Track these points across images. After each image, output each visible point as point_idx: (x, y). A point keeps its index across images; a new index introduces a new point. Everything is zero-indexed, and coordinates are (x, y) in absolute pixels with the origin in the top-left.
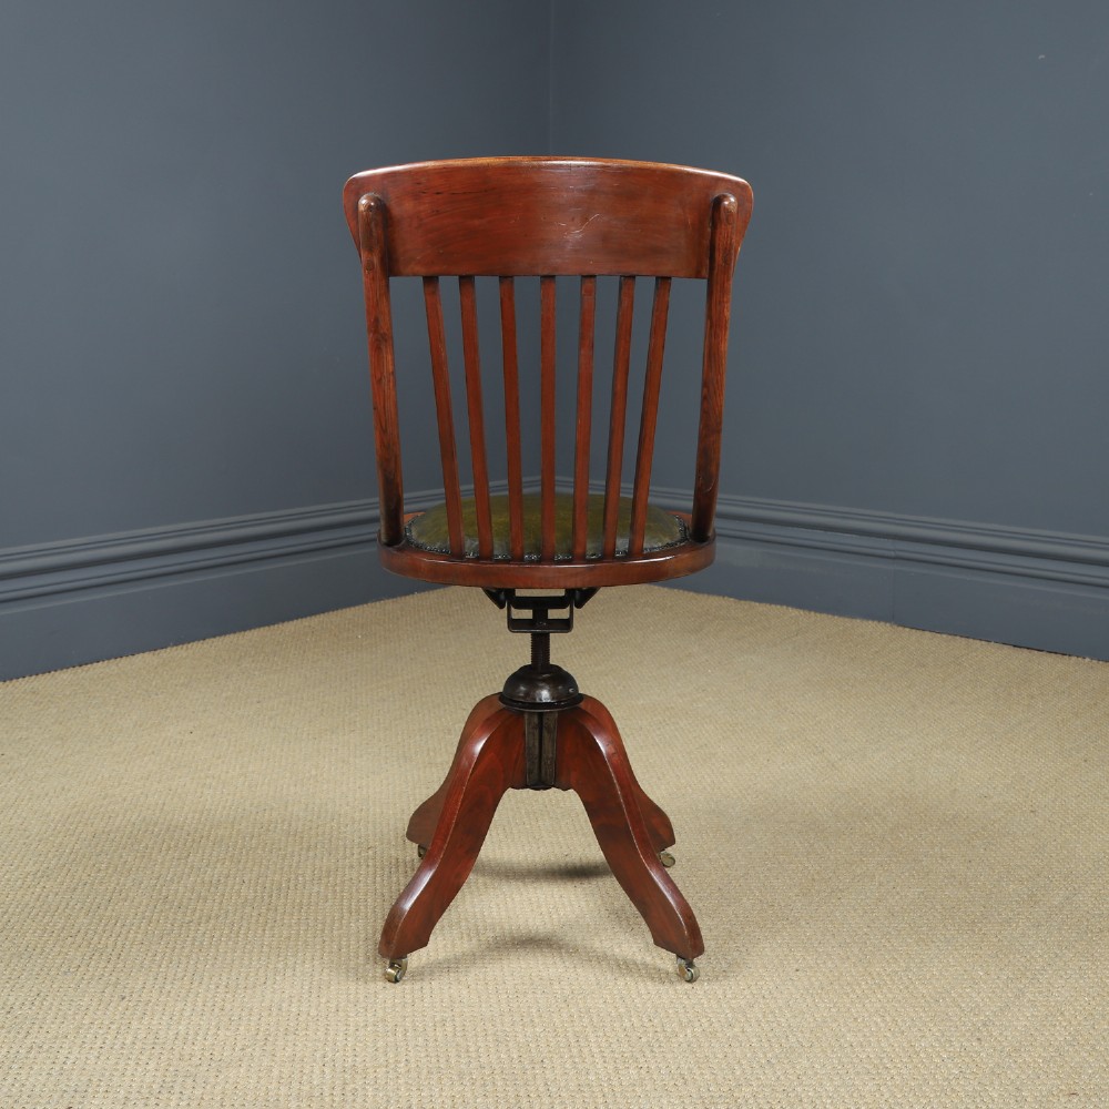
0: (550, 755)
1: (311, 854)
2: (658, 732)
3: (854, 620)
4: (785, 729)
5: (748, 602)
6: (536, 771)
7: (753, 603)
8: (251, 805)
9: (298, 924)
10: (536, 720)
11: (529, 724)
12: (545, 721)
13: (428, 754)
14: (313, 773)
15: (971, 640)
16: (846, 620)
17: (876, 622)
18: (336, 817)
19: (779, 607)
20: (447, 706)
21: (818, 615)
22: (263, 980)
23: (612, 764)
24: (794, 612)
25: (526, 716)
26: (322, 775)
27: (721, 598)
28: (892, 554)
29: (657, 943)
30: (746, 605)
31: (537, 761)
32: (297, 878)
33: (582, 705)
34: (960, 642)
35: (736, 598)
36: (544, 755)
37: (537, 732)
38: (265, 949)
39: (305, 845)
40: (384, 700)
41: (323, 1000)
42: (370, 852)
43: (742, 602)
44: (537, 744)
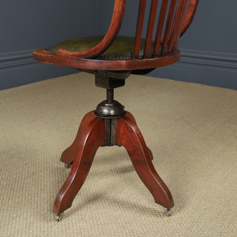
0: (114, 134)
1: (27, 166)
2: (138, 119)
3: (190, 83)
4: (177, 117)
5: (157, 78)
6: (109, 139)
7: (159, 78)
8: (7, 148)
9: (22, 196)
10: (109, 121)
11: (106, 123)
12: (112, 122)
13: (66, 128)
14: (28, 135)
15: (225, 89)
16: (187, 83)
17: (196, 84)
18: (36, 151)
19: (167, 79)
20: (71, 111)
21: (179, 81)
22: (7, 223)
23: (139, 138)
24: (171, 81)
25: (105, 120)
26: (31, 136)
27: (149, 77)
28: (202, 63)
29: (156, 202)
30: (157, 79)
31: (109, 136)
32: (22, 177)
33: (126, 115)
34: (222, 89)
35: (154, 77)
36: (112, 134)
37: (109, 126)
38: (9, 208)
39: (25, 163)
40: (51, 110)
41: (31, 231)
42: (48, 165)
43: (156, 78)
44: (109, 130)
